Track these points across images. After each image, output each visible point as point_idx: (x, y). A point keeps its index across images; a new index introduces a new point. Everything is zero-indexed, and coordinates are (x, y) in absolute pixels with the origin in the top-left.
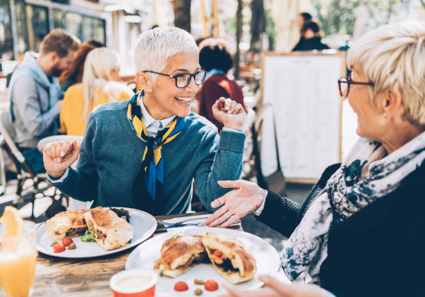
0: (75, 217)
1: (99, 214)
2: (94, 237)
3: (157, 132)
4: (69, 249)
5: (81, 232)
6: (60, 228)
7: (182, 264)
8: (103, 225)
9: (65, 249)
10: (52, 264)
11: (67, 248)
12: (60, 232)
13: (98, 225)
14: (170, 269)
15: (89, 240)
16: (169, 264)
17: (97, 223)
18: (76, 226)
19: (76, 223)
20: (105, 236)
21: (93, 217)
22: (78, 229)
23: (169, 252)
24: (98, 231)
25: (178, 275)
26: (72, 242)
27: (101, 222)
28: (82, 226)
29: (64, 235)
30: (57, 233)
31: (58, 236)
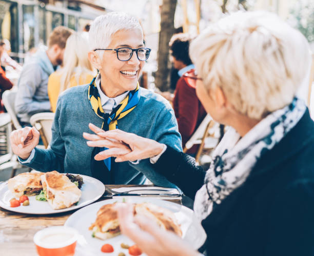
0: (33, 178)
1: (53, 177)
2: (46, 197)
3: (112, 109)
4: (23, 205)
5: (37, 192)
6: (18, 186)
7: (113, 228)
8: (55, 187)
9: (19, 205)
10: (5, 217)
11: (22, 204)
12: (19, 190)
13: (50, 187)
14: (101, 231)
15: (42, 200)
16: (101, 226)
17: (49, 184)
18: (33, 186)
19: (33, 183)
20: (54, 197)
21: (47, 179)
22: (35, 189)
23: (102, 216)
24: (50, 192)
25: (108, 238)
26: (28, 199)
27: (54, 184)
28: (39, 187)
29: (23, 193)
30: (16, 191)
31: (17, 193)
